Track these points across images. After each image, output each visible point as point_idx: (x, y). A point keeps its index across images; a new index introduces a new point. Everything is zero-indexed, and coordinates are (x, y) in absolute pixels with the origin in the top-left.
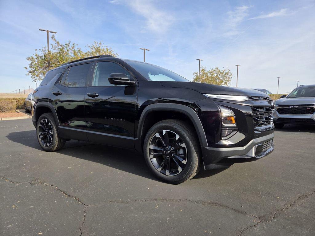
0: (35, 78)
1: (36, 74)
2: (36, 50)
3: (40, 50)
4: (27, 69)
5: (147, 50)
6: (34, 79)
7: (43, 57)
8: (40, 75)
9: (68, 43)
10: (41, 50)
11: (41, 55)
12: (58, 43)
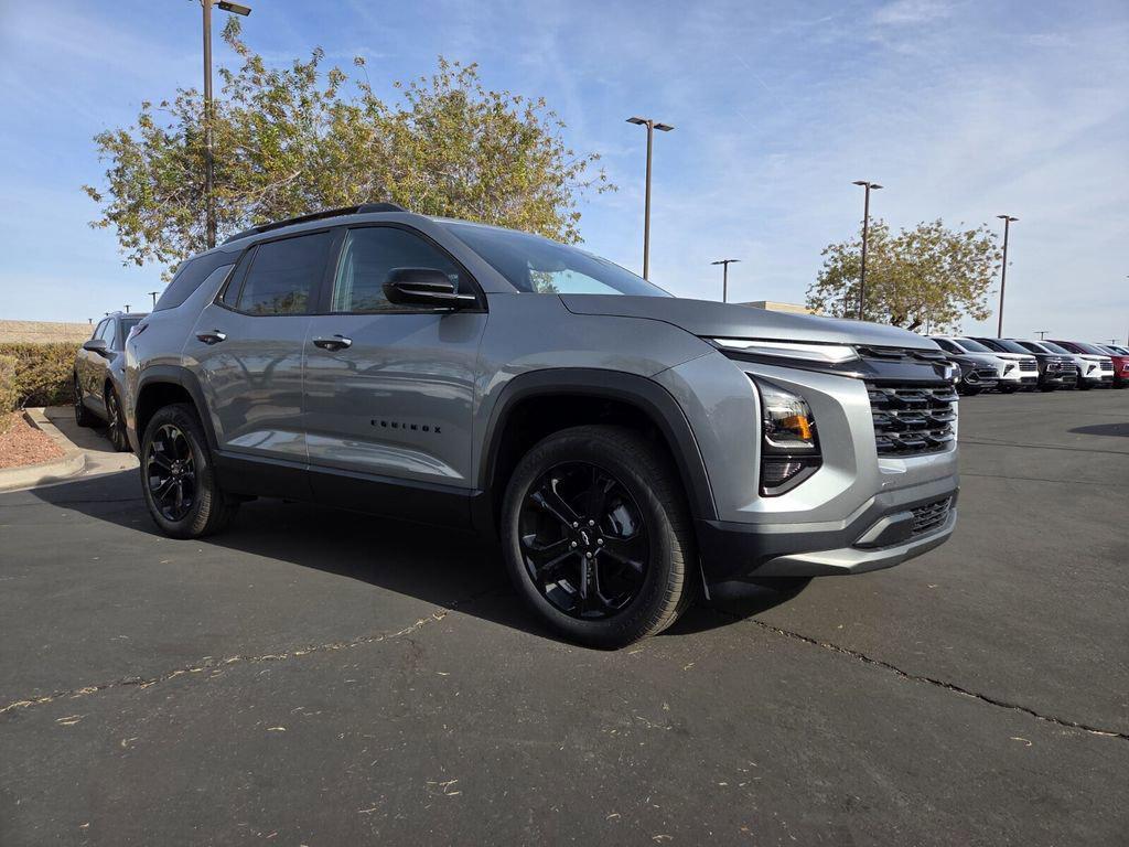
0: (135, 243)
1: (147, 224)
2: (146, 105)
3: (164, 104)
4: (97, 198)
5: (659, 127)
6: (132, 251)
7: (182, 143)
8: (166, 232)
9: (306, 60)
10: (172, 106)
11: (172, 134)
12: (255, 64)
